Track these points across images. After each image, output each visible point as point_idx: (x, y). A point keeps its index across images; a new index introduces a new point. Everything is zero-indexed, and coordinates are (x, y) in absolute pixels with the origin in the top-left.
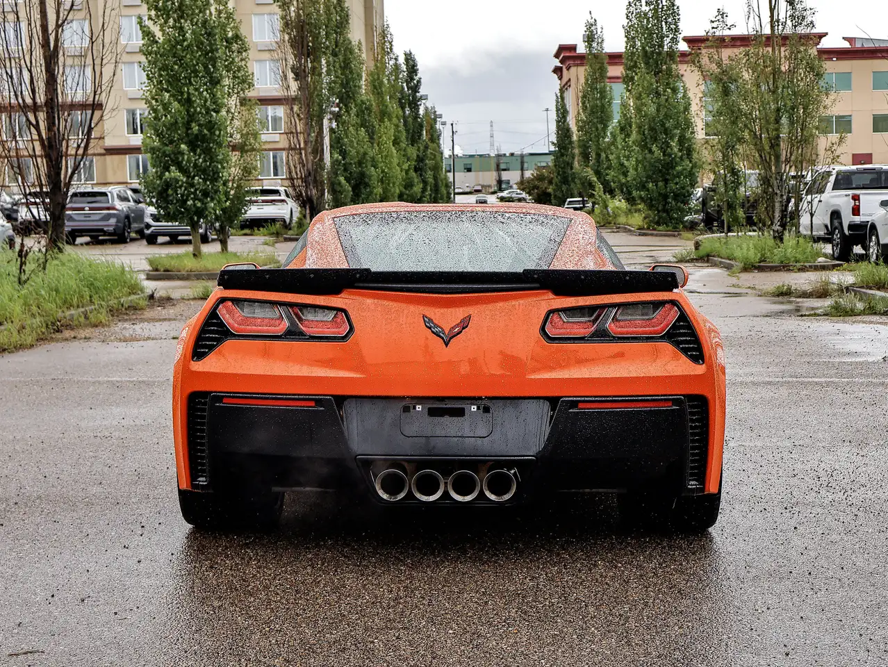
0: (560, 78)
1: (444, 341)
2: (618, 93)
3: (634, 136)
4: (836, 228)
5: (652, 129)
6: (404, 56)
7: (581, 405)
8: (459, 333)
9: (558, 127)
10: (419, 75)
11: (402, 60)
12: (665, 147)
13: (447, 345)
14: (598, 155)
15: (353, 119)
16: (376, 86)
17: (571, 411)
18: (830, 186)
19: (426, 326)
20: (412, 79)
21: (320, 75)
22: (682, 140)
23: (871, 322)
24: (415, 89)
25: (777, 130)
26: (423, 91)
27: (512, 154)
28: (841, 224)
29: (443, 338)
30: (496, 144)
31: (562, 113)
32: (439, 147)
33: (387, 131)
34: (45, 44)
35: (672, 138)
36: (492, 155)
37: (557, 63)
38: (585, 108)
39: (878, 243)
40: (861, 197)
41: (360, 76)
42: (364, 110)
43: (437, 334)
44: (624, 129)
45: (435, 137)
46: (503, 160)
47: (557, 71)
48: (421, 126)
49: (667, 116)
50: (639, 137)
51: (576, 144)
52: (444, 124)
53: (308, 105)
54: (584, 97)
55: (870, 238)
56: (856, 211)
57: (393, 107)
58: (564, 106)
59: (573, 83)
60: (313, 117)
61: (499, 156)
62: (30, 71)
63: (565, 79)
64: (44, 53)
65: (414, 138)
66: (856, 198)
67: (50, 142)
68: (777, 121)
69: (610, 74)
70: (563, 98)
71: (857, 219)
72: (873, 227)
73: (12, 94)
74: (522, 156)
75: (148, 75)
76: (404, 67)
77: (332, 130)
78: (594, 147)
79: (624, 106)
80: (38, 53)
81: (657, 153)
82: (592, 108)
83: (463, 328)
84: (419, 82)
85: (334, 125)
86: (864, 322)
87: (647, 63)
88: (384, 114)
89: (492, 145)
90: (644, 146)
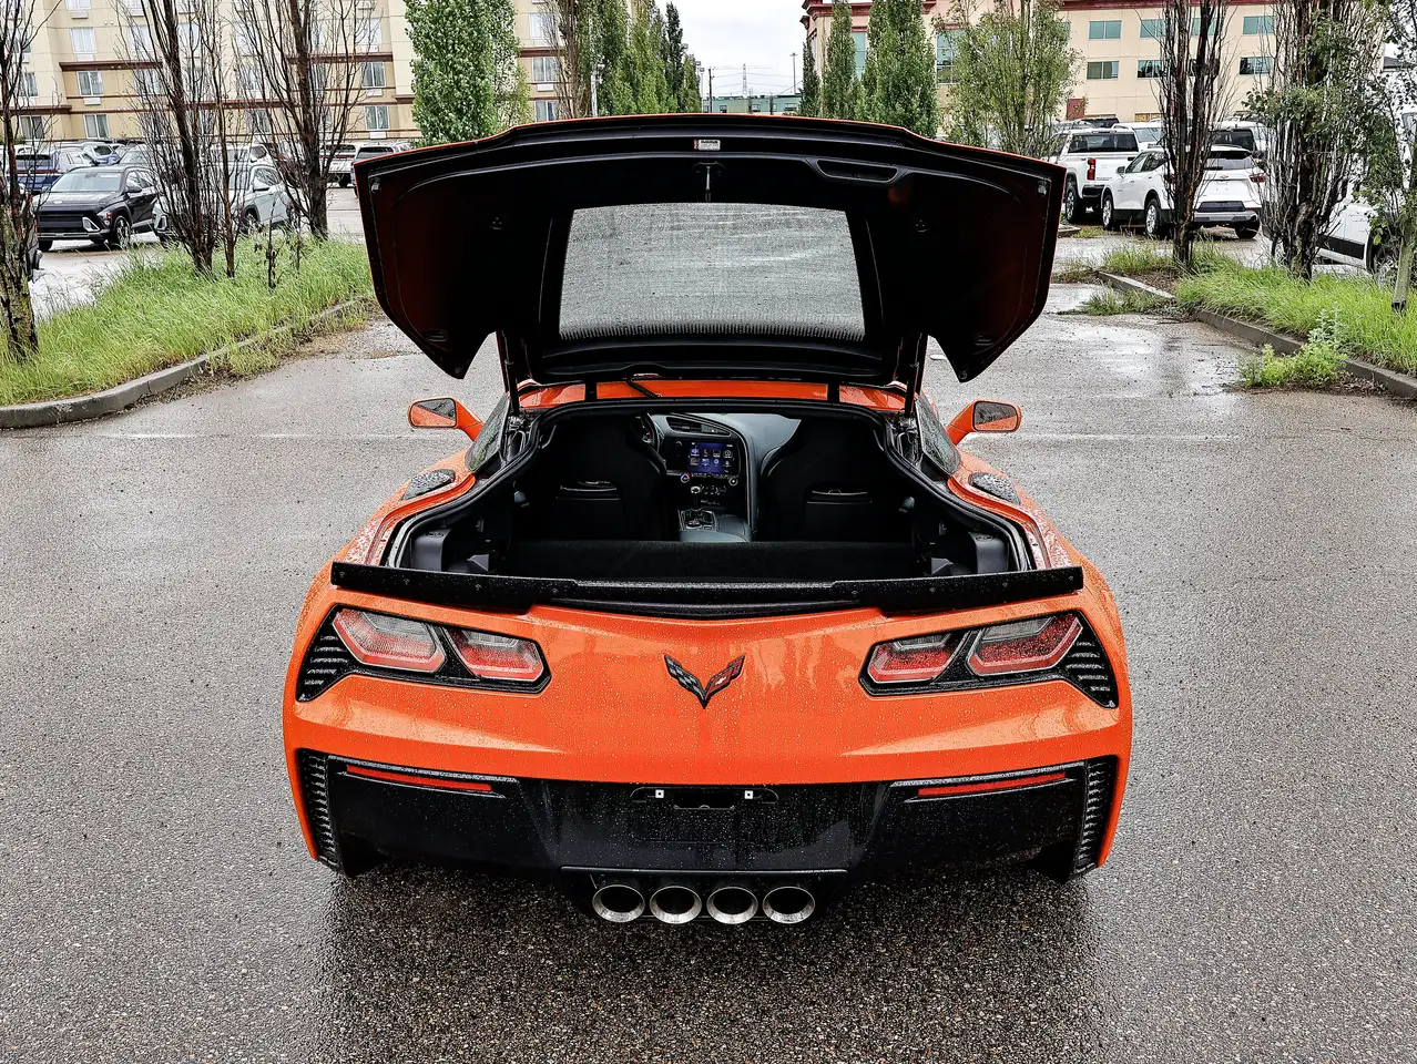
0: (807, 28)
1: (700, 699)
2: (862, 43)
3: (879, 92)
4: (1070, 191)
5: (894, 86)
6: (666, 9)
7: (921, 792)
8: (724, 686)
9: (805, 75)
10: (680, 26)
11: (664, 12)
12: (907, 105)
13: (704, 706)
14: (842, 106)
15: (619, 72)
16: (639, 39)
17: (908, 801)
18: (1065, 150)
19: (671, 674)
20: (674, 30)
21: (586, 33)
22: (924, 96)
23: (1135, 326)
24: (677, 40)
25: (1022, 97)
26: (684, 40)
27: (763, 97)
28: (1076, 186)
29: (698, 695)
30: (749, 86)
31: (809, 60)
32: (698, 93)
33: (650, 81)
34: (296, 20)
35: (913, 96)
36: (745, 97)
37: (804, 13)
38: (830, 60)
39: (1113, 210)
40: (1097, 161)
41: (624, 32)
42: (628, 64)
43: (689, 687)
44: (870, 83)
45: (694, 84)
46: (754, 102)
47: (805, 20)
48: (682, 74)
49: (910, 73)
50: (883, 94)
51: (821, 92)
52: (703, 70)
53: (576, 63)
54: (830, 49)
55: (1104, 204)
56: (1091, 175)
57: (656, 60)
58: (811, 55)
59: (819, 32)
60: (581, 72)
61: (751, 98)
62: (281, 50)
63: (811, 29)
64: (295, 30)
65: (675, 85)
66: (1092, 162)
67: (306, 125)
68: (1023, 88)
69: (854, 24)
70: (810, 48)
71: (1092, 183)
72: (1108, 192)
73: (265, 74)
74: (772, 98)
75: (414, 43)
76: (666, 19)
77: (600, 87)
78: (839, 98)
79: (869, 61)
80: (290, 29)
81: (900, 109)
82: (837, 60)
83: (732, 678)
84: (681, 33)
85: (601, 81)
86: (1127, 325)
87: (892, 21)
88: (645, 67)
89: (745, 86)
90: (887, 100)
